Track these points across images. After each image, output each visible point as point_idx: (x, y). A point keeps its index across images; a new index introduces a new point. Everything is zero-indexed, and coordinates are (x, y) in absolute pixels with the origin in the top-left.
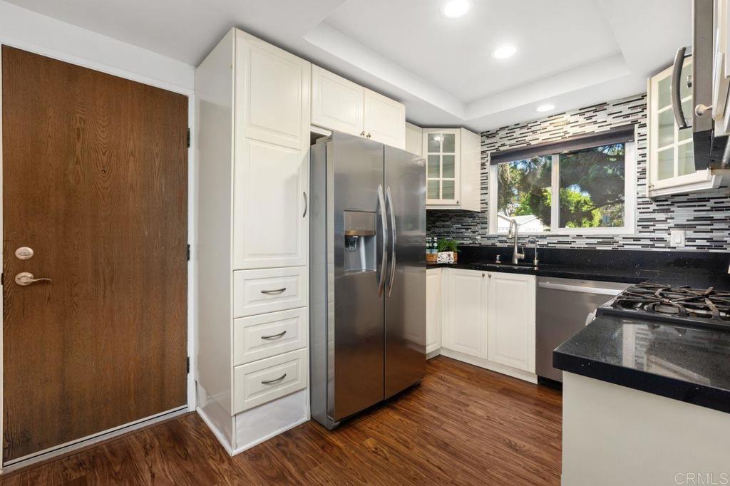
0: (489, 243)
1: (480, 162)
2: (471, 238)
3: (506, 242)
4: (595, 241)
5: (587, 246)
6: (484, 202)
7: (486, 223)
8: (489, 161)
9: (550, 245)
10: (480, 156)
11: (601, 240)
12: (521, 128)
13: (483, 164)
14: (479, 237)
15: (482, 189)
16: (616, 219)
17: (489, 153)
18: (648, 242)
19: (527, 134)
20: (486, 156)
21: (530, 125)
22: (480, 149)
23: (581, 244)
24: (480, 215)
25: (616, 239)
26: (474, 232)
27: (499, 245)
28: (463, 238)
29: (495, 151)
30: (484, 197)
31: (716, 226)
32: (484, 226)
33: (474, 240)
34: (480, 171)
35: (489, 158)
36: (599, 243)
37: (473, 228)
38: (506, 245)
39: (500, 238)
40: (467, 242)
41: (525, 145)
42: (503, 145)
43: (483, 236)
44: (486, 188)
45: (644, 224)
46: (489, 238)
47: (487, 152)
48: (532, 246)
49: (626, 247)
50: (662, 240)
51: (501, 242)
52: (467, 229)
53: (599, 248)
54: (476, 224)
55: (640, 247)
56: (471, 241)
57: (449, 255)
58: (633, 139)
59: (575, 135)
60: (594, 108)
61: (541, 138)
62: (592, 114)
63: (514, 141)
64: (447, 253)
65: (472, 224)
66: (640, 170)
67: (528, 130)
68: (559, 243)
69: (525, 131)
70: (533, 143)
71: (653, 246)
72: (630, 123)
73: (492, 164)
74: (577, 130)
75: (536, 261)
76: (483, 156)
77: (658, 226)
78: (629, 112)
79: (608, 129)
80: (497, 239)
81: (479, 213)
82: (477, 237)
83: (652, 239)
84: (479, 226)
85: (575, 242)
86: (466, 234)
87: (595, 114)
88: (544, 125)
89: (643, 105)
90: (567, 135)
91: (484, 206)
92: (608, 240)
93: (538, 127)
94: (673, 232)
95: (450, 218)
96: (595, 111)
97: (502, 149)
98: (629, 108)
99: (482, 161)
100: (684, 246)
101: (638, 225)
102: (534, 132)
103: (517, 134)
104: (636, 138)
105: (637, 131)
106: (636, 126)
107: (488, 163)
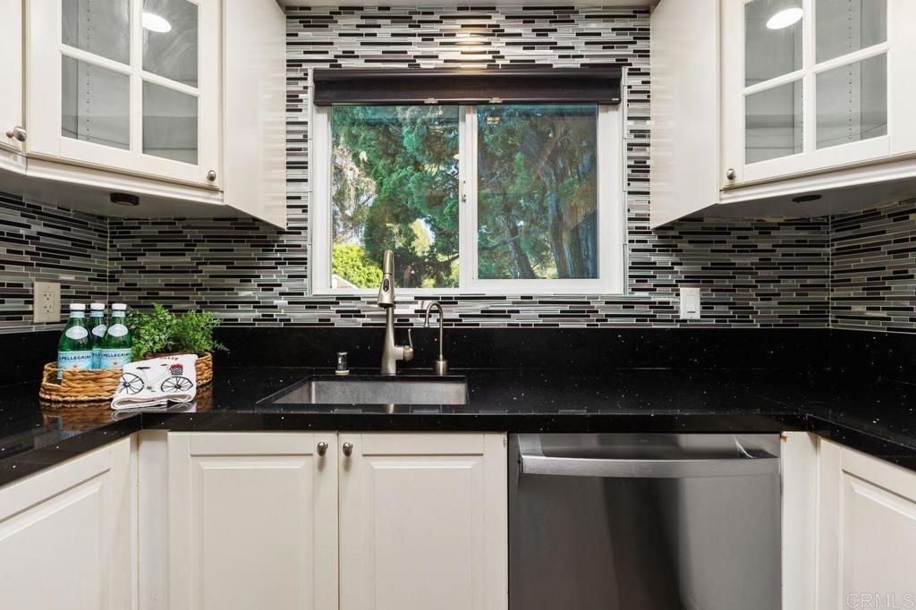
0: (311, 316)
1: (283, 88)
2: (257, 305)
3: (358, 314)
4: (557, 309)
5: (541, 321)
6: (296, 203)
7: (303, 262)
8: (311, 91)
9: (465, 321)
10: (283, 73)
11: (567, 308)
12: (396, 19)
13: (293, 98)
14: (282, 302)
15: (291, 165)
16: (585, 266)
17: (310, 68)
18: (645, 310)
19: (409, 39)
20: (301, 75)
21: (416, 18)
22: (284, 54)
23: (529, 317)
24: (285, 239)
25: (596, 305)
26: (268, 287)
27: (339, 322)
28: (233, 305)
29: (326, 66)
30: (295, 189)
31: (739, 280)
32: (298, 269)
33: (268, 311)
34: (286, 116)
35: (310, 82)
36: (564, 314)
37: (266, 277)
38: (358, 323)
39: (344, 305)
40: (245, 315)
41: (405, 66)
42: (349, 55)
43: (296, 298)
44: (303, 166)
46: (311, 305)
47: (305, 66)
48: (433, 322)
49: (610, 321)
50: (665, 306)
51: (345, 314)
52: (246, 279)
53: (564, 325)
54: (273, 263)
55: (634, 321)
56: (258, 314)
57: (176, 370)
58: (618, 95)
59: (516, 64)
60: (551, 13)
61: (443, 56)
62: (546, 25)
63: (377, 51)
64: (170, 361)
65: (261, 264)
66: (632, 163)
67: (413, 31)
68: (486, 314)
69: (404, 29)
70: (425, 64)
71: (653, 318)
72: (613, 61)
73: (320, 103)
74: (519, 53)
75: (441, 364)
76: (293, 75)
77: (661, 278)
78: (613, 37)
79: (576, 63)
80: (334, 309)
81: (280, 232)
82: (276, 302)
83: (652, 305)
84: (283, 271)
85: (518, 312)
86: (243, 294)
87: (553, 26)
88: (448, 26)
89: (635, 29)
90: (499, 62)
91: (298, 213)
92: (579, 307)
93: (436, 29)
94: (683, 290)
95: (191, 245)
96: (553, 20)
97: (346, 64)
98: (613, 30)
99: (293, 88)
100: (699, 317)
101: (630, 277)
102: (428, 38)
103: (385, 32)
104: (625, 95)
105: (626, 80)
106: (625, 70)
107: (308, 97)
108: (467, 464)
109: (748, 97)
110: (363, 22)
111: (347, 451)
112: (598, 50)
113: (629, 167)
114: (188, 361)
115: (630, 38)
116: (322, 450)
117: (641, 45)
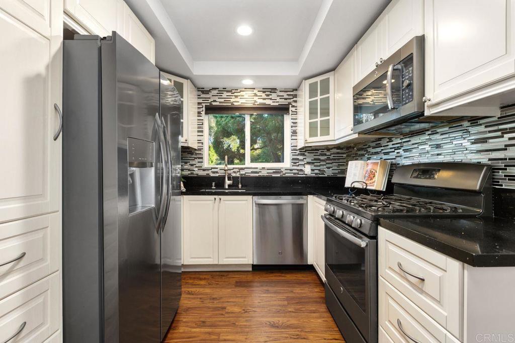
0: (204, 173)
1: (197, 110)
2: (189, 170)
3: (217, 172)
4: (272, 171)
5: (267, 174)
6: (200, 142)
7: (202, 158)
8: (204, 111)
9: (246, 174)
10: (197, 106)
11: (274, 171)
12: (227, 91)
13: (199, 113)
14: (196, 169)
15: (198, 131)
16: (280, 159)
17: (204, 105)
18: (296, 172)
19: (231, 97)
21: (233, 91)
22: (197, 101)
23: (264, 173)
24: (197, 152)
25: (282, 170)
26: (192, 165)
27: (212, 175)
29: (209, 104)
30: (200, 138)
31: (322, 163)
32: (200, 160)
33: (192, 172)
34: (197, 118)
35: (204, 109)
36: (274, 173)
37: (192, 162)
38: (217, 175)
39: (213, 170)
40: (186, 173)
41: (230, 104)
42: (215, 101)
43: (200, 168)
44: (202, 132)
45: (295, 161)
46: (204, 170)
47: (203, 104)
48: (238, 175)
49: (286, 174)
50: (301, 170)
51: (214, 172)
52: (186, 163)
53: (274, 175)
54: (194, 158)
55: (293, 174)
56: (189, 172)
58: (289, 112)
59: (260, 104)
60: (270, 90)
61: (241, 102)
62: (269, 93)
63: (222, 100)
65: (190, 158)
66: (292, 131)
67: (232, 95)
68: (252, 172)
69: (230, 94)
70: (235, 104)
71: (298, 174)
72: (287, 103)
73: (206, 113)
74: (262, 101)
75: (240, 186)
76: (199, 107)
77: (300, 163)
78: (287, 97)
79: (277, 104)
80: (210, 171)
81: (196, 150)
82: (195, 169)
83: (298, 170)
84: (197, 160)
86: (185, 167)
87: (271, 94)
88: (242, 93)
89: (293, 95)
90: (256, 103)
91: (200, 145)
92: (278, 171)
93: (239, 94)
94: (306, 166)
96: (271, 92)
97: (214, 104)
98: (287, 95)
99: (199, 110)
100: (310, 173)
101: (292, 162)
102: (236, 97)
103: (225, 95)
104: (291, 112)
105: (291, 109)
106: (290, 106)
107: (203, 113)
108: (244, 202)
109: (310, 123)
110: (219, 92)
111: (220, 199)
112: (283, 100)
115: (292, 97)
116: (215, 199)
117: (295, 99)
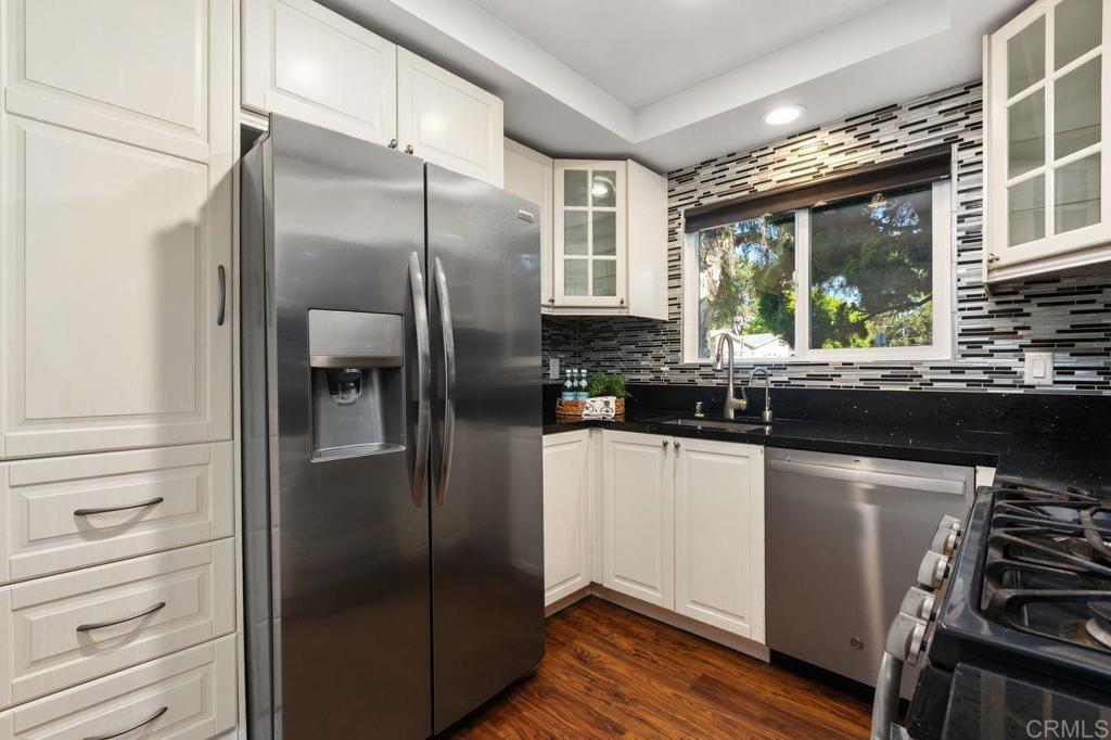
0: (684, 378)
1: (666, 227)
2: (652, 371)
3: (713, 377)
4: (878, 374)
5: (862, 384)
6: (675, 303)
7: (678, 341)
8: (683, 226)
9: (793, 382)
11: (888, 372)
13: (672, 232)
14: (666, 368)
15: (671, 278)
17: (682, 210)
18: (980, 376)
19: (749, 173)
20: (677, 216)
23: (851, 380)
24: (668, 327)
25: (917, 369)
26: (657, 359)
27: (701, 382)
28: (638, 370)
29: (693, 206)
30: (673, 293)
32: (675, 347)
33: (658, 374)
34: (667, 246)
35: (682, 220)
36: (885, 378)
38: (713, 383)
39: (703, 371)
40: (645, 377)
41: (747, 193)
42: (708, 194)
43: (674, 366)
44: (678, 277)
45: (971, 340)
46: (683, 370)
47: (679, 209)
49: (936, 385)
50: (1006, 371)
51: (705, 377)
53: (886, 387)
54: (660, 343)
55: (964, 385)
56: (652, 376)
57: (607, 403)
58: (948, 172)
59: (837, 170)
60: (873, 116)
61: (775, 179)
62: (869, 127)
63: (726, 187)
64: (604, 399)
65: (654, 343)
66: (963, 234)
67: (752, 165)
68: (811, 377)
69: (746, 165)
70: (760, 188)
71: (989, 383)
72: (941, 141)
73: (688, 230)
74: (841, 160)
75: (768, 414)
76: (673, 217)
77: (1000, 344)
78: (942, 119)
79: (900, 154)
80: (697, 373)
81: (665, 322)
82: (663, 369)
83: (987, 370)
84: (666, 348)
85: (840, 376)
86: (643, 363)
87: (875, 127)
88: (780, 154)
89: (967, 105)
90: (823, 172)
91: (675, 309)
92: (902, 373)
93: (770, 159)
94: (1029, 355)
95: (616, 333)
96: (874, 122)
97: (705, 202)
98: (940, 112)
99: (673, 226)
100: (1051, 383)
101: (960, 343)
102: (763, 168)
103: (733, 170)
104: (955, 170)
105: (957, 155)
106: (955, 147)
107: (681, 230)
110: (717, 169)
112: (925, 135)
113: (959, 238)
114: (612, 400)
115: (962, 115)
117: (973, 118)
